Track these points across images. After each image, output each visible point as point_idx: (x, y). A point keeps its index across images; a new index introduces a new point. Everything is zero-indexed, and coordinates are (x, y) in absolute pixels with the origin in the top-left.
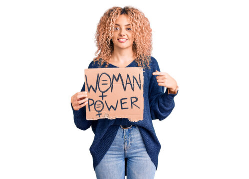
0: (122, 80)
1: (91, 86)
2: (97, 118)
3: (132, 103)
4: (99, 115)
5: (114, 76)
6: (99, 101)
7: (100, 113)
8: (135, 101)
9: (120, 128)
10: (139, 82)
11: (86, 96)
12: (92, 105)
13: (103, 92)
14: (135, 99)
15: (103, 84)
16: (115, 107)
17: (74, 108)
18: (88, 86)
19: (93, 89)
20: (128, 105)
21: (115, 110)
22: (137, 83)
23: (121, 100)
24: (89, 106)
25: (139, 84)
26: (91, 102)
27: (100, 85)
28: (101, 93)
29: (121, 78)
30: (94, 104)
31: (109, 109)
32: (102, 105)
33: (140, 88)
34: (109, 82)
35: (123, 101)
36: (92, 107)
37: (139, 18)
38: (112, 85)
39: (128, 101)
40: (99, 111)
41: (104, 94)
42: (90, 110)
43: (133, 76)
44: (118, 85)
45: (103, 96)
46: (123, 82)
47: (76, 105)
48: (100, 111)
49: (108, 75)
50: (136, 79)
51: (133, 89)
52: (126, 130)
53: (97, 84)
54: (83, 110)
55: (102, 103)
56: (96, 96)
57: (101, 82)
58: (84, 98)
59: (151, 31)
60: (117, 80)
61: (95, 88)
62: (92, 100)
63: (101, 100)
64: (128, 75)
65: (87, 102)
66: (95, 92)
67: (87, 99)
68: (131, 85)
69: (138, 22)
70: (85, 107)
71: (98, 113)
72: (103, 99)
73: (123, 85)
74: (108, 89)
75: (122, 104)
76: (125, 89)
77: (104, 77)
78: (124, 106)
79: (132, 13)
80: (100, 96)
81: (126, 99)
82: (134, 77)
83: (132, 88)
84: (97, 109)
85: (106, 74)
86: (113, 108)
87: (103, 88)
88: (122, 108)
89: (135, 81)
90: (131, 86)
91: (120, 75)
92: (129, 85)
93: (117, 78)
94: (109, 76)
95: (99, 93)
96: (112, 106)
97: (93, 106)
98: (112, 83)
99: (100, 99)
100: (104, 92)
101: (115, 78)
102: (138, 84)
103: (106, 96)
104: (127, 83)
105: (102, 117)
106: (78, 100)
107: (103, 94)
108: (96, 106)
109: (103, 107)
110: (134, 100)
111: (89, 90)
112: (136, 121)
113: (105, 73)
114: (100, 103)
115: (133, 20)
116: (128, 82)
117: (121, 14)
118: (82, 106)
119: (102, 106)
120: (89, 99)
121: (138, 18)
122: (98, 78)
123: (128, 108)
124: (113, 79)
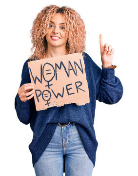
0: (65, 67)
1: (36, 78)
2: (46, 107)
3: (77, 88)
4: (48, 104)
5: (56, 65)
6: (46, 91)
7: (49, 102)
8: (80, 86)
9: (58, 126)
11: (33, 87)
12: (40, 95)
13: (48, 82)
14: (79, 84)
15: (47, 74)
16: (61, 94)
18: (33, 78)
19: (39, 80)
20: (74, 90)
21: (62, 97)
22: (79, 67)
23: (67, 86)
24: (37, 97)
25: (81, 68)
26: (39, 93)
27: (45, 75)
28: (47, 83)
29: (63, 65)
30: (42, 94)
31: (57, 97)
32: (49, 94)
33: (82, 72)
34: (52, 71)
35: (68, 87)
36: (40, 98)
39: (74, 86)
40: (47, 101)
41: (50, 83)
42: (38, 101)
44: (61, 73)
45: (49, 86)
46: (65, 69)
47: (23, 97)
48: (48, 100)
49: (51, 65)
50: (77, 65)
51: (76, 74)
52: (64, 128)
53: (41, 74)
55: (49, 92)
56: (42, 86)
57: (45, 72)
60: (60, 68)
62: (39, 90)
64: (69, 62)
65: (35, 93)
66: (41, 82)
68: (74, 70)
69: (73, 22)
71: (46, 102)
72: (49, 88)
73: (66, 72)
74: (53, 78)
75: (68, 90)
76: (68, 76)
77: (47, 67)
78: (70, 92)
80: (46, 86)
81: (71, 84)
82: (75, 63)
84: (46, 99)
85: (49, 64)
86: (60, 95)
87: (48, 78)
88: (69, 94)
91: (62, 63)
92: (71, 72)
93: (59, 66)
94: (52, 66)
95: (45, 83)
96: (59, 94)
97: (41, 96)
98: (55, 72)
99: (47, 88)
100: (50, 81)
101: (58, 66)
102: (80, 69)
103: (51, 85)
104: (69, 70)
105: (51, 106)
106: (25, 92)
108: (44, 96)
109: (51, 96)
110: (78, 84)
111: (35, 82)
112: (84, 104)
113: (47, 63)
114: (47, 92)
116: (71, 68)
118: (29, 98)
120: (36, 90)
121: (73, 19)
122: (41, 69)
123: (74, 93)
124: (56, 68)
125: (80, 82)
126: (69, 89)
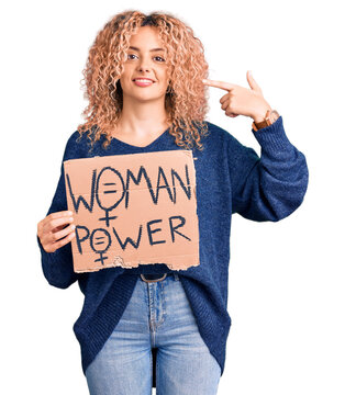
0: (148, 181)
1: (81, 198)
2: (97, 267)
3: (173, 230)
4: (102, 259)
5: (129, 173)
6: (101, 230)
7: (104, 255)
8: (180, 226)
9: (139, 282)
10: (185, 182)
11: (71, 220)
12: (85, 238)
13: (107, 210)
14: (178, 222)
15: (106, 192)
17: (47, 248)
18: (73, 198)
19: (85, 203)
20: (165, 234)
21: (136, 247)
22: (182, 184)
23: (149, 224)
24: (79, 241)
25: (186, 186)
26: (82, 233)
27: (101, 194)
28: (104, 212)
29: (146, 176)
30: (90, 236)
31: (123, 247)
32: (107, 237)
33: (189, 195)
34: (119, 187)
35: (153, 227)
36: (85, 245)
37: (182, 36)
38: (126, 194)
39: (165, 226)
40: (101, 252)
41: (111, 214)
42: (80, 251)
43: (172, 171)
44: (139, 192)
45: (107, 219)
46: (150, 186)
47: (50, 242)
48: (103, 252)
49: (116, 172)
50: (178, 178)
51: (173, 199)
52: (153, 284)
53: (93, 192)
54: (66, 252)
55: (107, 233)
56: (92, 219)
57: (102, 189)
58: (67, 226)
59: (207, 67)
60: (137, 182)
61: (88, 201)
62: (84, 227)
63: (105, 227)
64: (161, 170)
65: (74, 234)
66: (91, 210)
67: (73, 227)
68: (169, 190)
69: (181, 45)
70: (69, 244)
71: (98, 256)
72: (108, 225)
73: (151, 191)
74: (119, 202)
75: (150, 232)
76: (155, 201)
77: (108, 177)
78: (156, 237)
79: (168, 24)
80: (101, 219)
81: (160, 221)
82: (173, 173)
83: (171, 197)
84: (97, 248)
85: (113, 170)
86: (132, 243)
87: (108, 201)
88: (152, 243)
89: (176, 180)
90: (170, 192)
91: (142, 170)
92: (163, 192)
93: (136, 177)
94: (119, 174)
95: (99, 213)
96: (129, 240)
97: (88, 241)
98: (126, 188)
99: (103, 225)
100: (110, 209)
101: (133, 177)
102: (184, 188)
103: (114, 218)
104: (158, 188)
105: (108, 264)
106: (54, 231)
107: (107, 214)
108: (95, 241)
109: (110, 242)
110: (176, 222)
111: (76, 207)
113: (109, 168)
114: (102, 234)
115: (168, 40)
116: (162, 183)
117: (143, 25)
118: (64, 242)
119: (106, 240)
120: (78, 227)
121: (179, 37)
122: (94, 179)
123: (164, 242)
124: (128, 180)
125: (180, 217)
126: (154, 232)
